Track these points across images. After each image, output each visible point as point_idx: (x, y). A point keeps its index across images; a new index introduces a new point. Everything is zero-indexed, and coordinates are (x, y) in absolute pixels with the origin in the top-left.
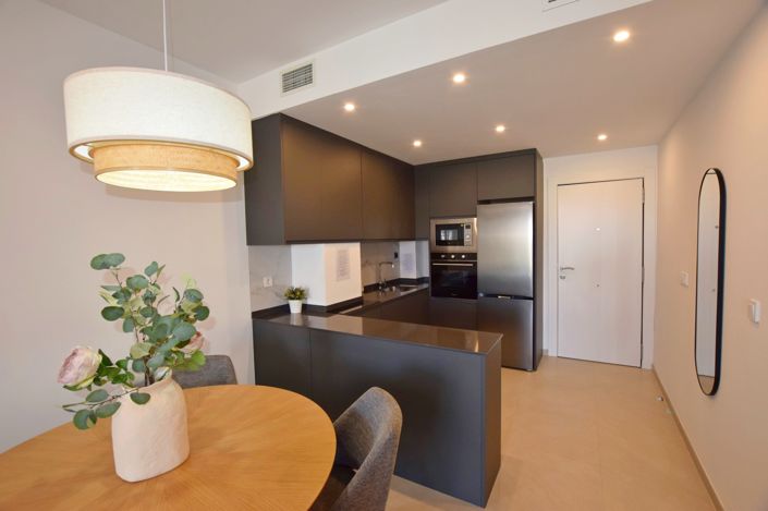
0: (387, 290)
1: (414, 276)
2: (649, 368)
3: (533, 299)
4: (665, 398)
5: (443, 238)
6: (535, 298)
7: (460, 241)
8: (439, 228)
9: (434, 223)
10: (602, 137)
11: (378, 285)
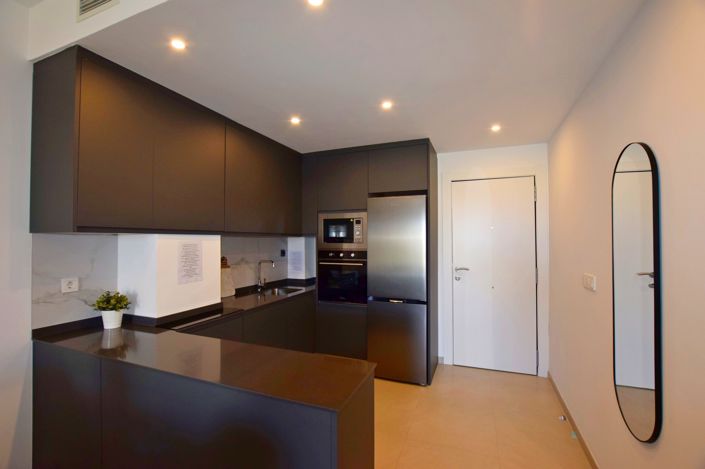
0: (269, 292)
1: (302, 276)
2: (546, 376)
3: (426, 303)
4: (568, 417)
5: (334, 235)
6: (429, 301)
7: (349, 238)
8: (328, 223)
9: (322, 217)
10: (496, 128)
11: (256, 287)
